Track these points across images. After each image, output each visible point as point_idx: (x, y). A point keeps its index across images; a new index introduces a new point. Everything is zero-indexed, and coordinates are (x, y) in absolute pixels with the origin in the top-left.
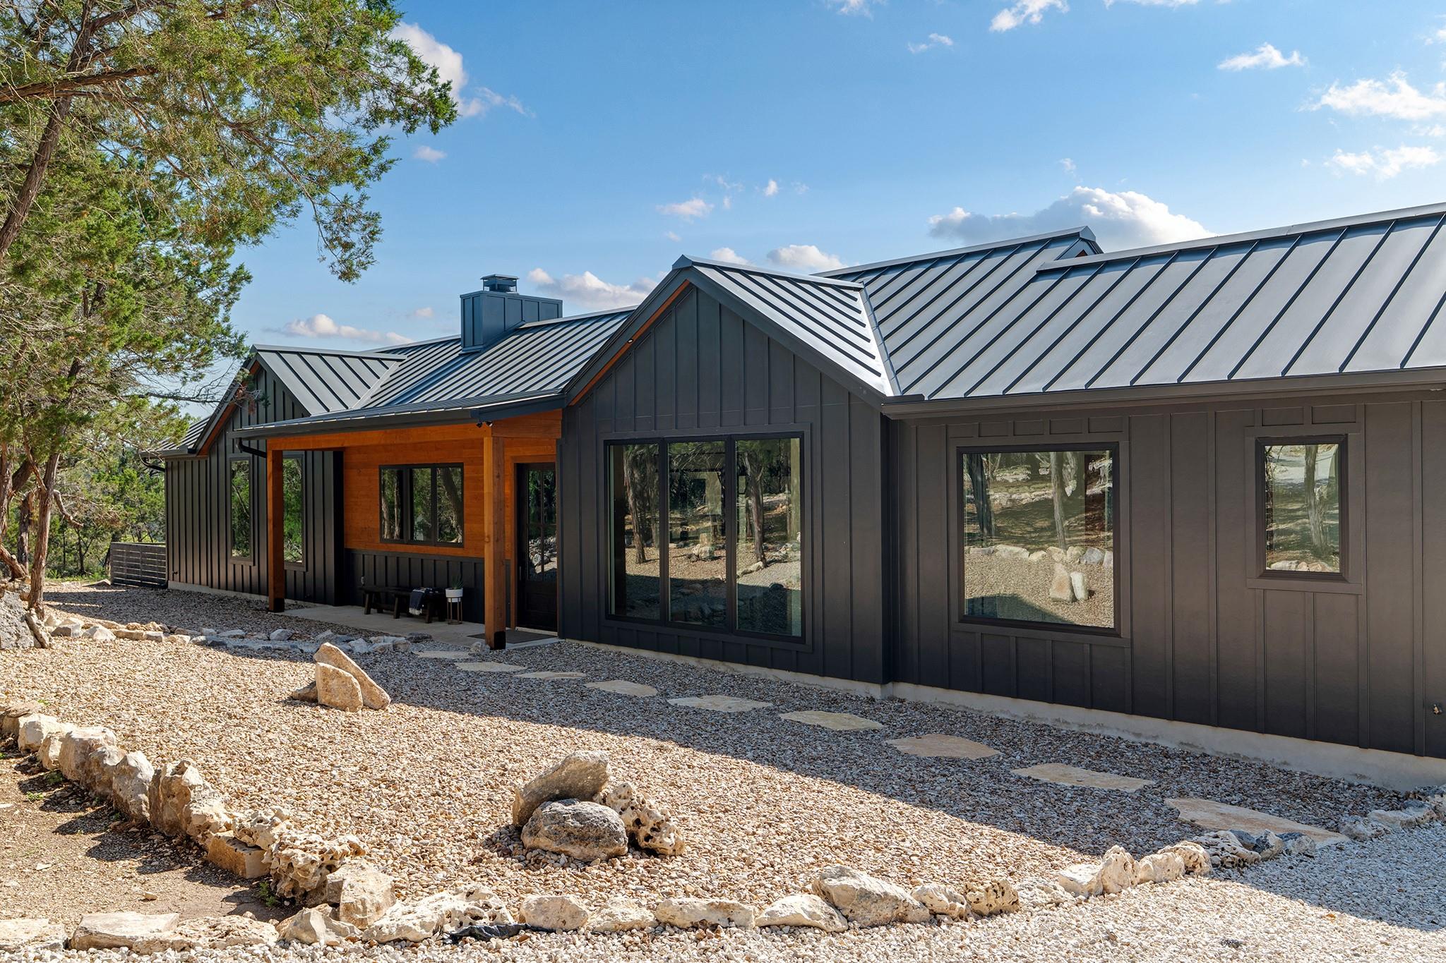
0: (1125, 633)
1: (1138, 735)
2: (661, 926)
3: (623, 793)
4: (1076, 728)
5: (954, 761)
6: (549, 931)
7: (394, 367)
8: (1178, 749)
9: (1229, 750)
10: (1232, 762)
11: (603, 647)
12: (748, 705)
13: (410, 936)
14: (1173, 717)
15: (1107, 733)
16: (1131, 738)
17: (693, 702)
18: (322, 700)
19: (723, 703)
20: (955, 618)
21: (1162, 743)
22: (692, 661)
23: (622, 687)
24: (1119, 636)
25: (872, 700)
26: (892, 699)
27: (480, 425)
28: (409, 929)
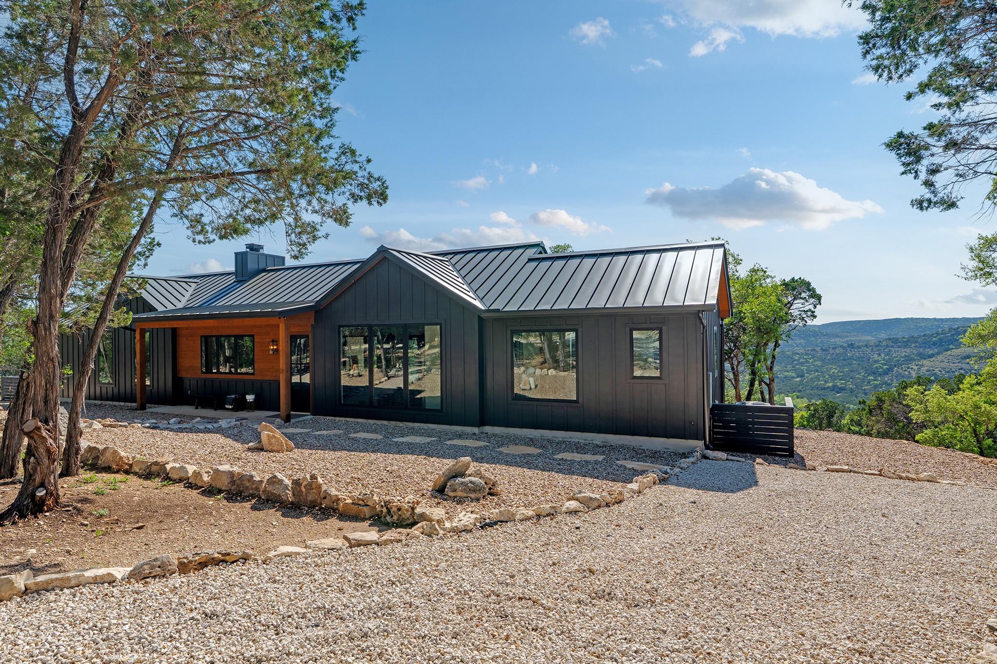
0: (581, 401)
1: (586, 440)
2: (539, 516)
3: (479, 473)
4: (561, 439)
5: (529, 455)
6: (507, 522)
7: (194, 286)
8: (602, 445)
9: (620, 443)
10: (622, 447)
11: (337, 419)
12: (428, 440)
13: (468, 528)
14: (599, 432)
15: (573, 440)
16: (583, 441)
17: (400, 440)
18: (265, 449)
19: (418, 439)
20: (510, 399)
21: (595, 442)
22: (385, 422)
23: (362, 435)
24: (578, 403)
25: (474, 434)
26: (482, 433)
27: (280, 318)
28: (467, 526)
